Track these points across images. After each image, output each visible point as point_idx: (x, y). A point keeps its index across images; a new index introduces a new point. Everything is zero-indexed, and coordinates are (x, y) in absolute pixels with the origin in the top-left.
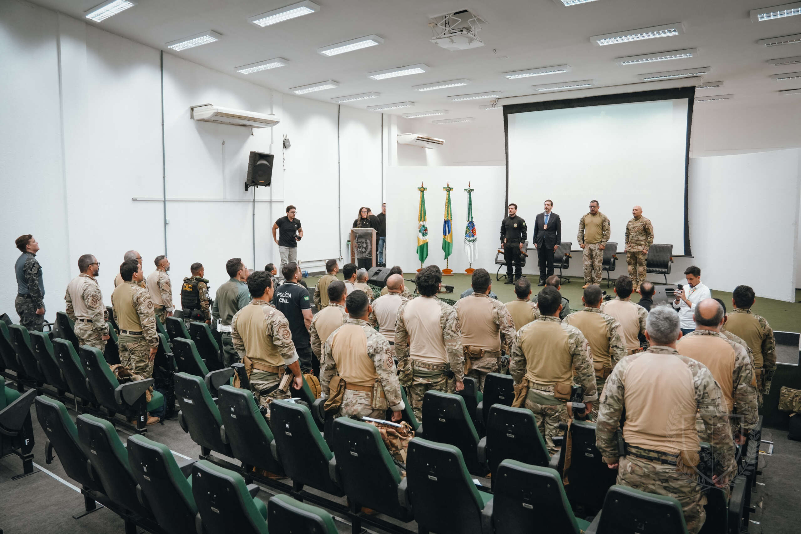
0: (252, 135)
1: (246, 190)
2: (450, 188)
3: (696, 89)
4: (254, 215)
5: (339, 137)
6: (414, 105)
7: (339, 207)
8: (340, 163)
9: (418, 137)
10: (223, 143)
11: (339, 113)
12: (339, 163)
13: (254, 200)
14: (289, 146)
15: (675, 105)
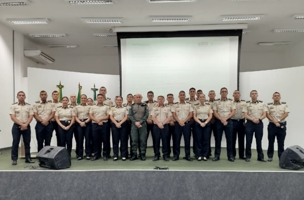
3: (243, 31)
9: (41, 52)
15: (231, 40)
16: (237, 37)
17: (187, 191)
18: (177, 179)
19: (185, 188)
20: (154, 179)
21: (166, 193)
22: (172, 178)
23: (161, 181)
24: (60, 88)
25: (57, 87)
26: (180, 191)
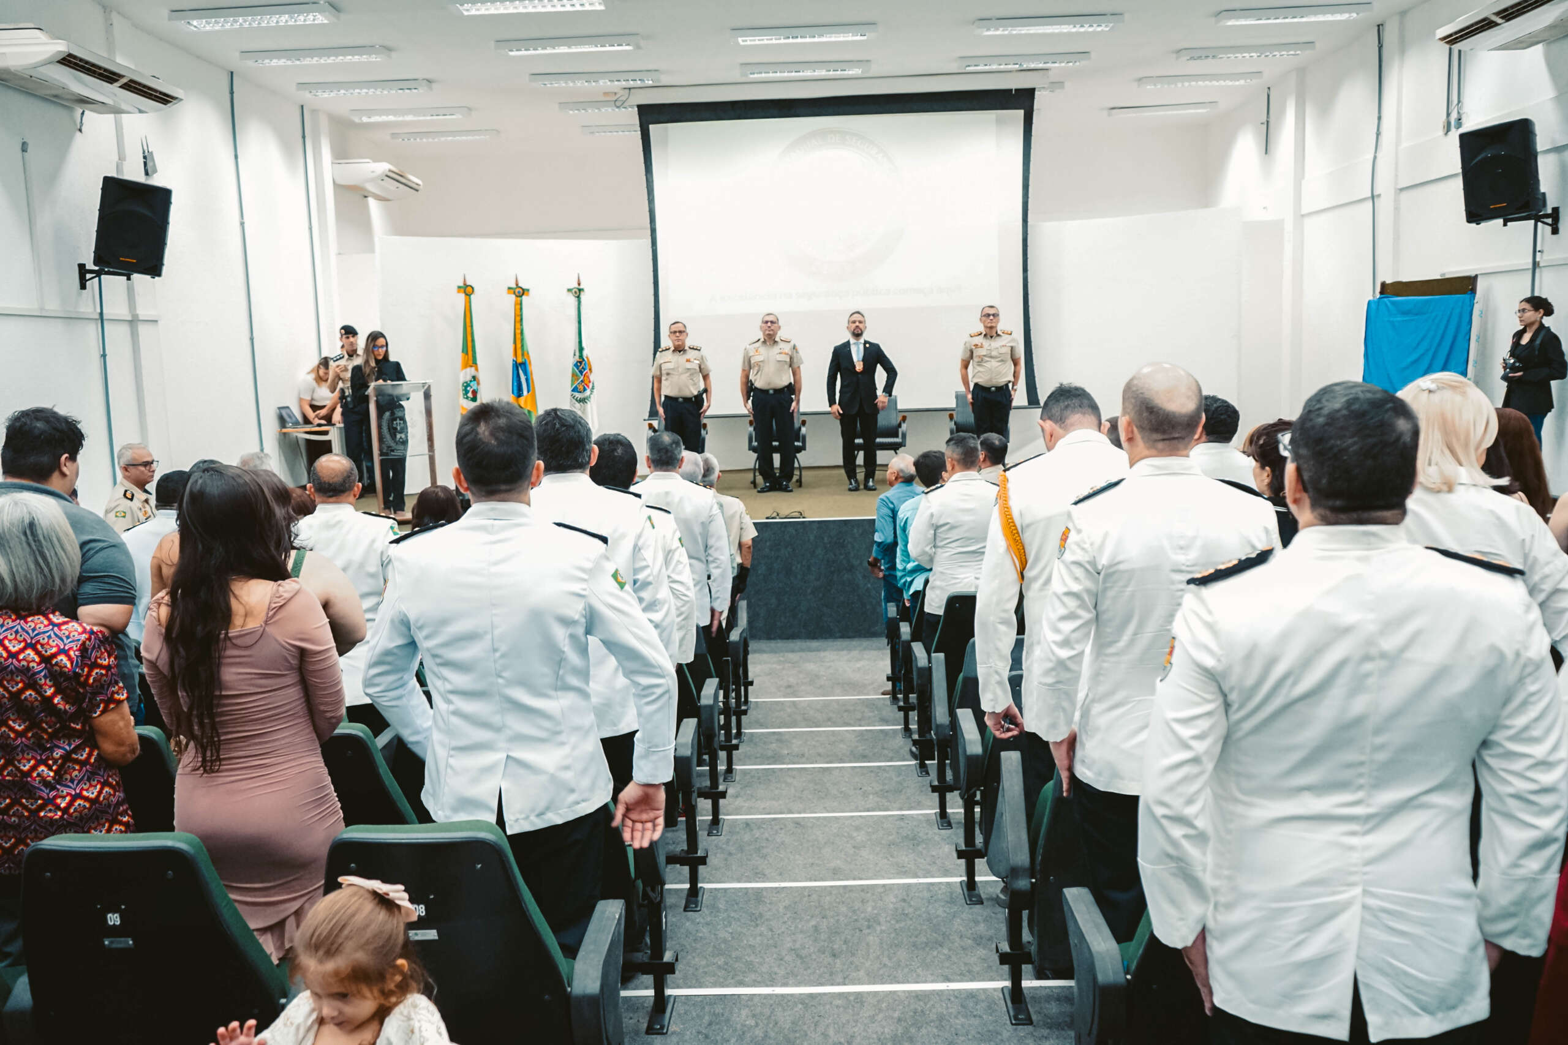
0: (80, 130)
1: (83, 287)
2: (523, 290)
3: (1037, 93)
4: (104, 356)
5: (236, 157)
6: (431, 89)
7: (252, 339)
8: (246, 226)
9: (390, 171)
10: (24, 148)
11: (232, 93)
12: (242, 224)
13: (101, 314)
14: (155, 171)
15: (999, 122)
16: (1021, 113)
17: (851, 569)
18: (826, 540)
19: (844, 562)
20: (768, 544)
21: (799, 577)
22: (812, 538)
23: (786, 547)
24: (466, 294)
25: (459, 292)
26: (833, 569)
